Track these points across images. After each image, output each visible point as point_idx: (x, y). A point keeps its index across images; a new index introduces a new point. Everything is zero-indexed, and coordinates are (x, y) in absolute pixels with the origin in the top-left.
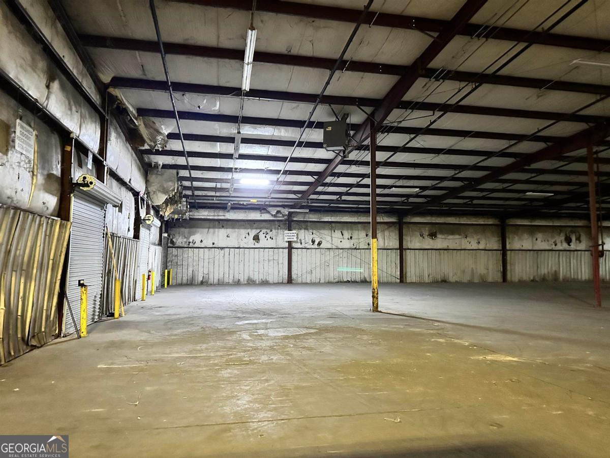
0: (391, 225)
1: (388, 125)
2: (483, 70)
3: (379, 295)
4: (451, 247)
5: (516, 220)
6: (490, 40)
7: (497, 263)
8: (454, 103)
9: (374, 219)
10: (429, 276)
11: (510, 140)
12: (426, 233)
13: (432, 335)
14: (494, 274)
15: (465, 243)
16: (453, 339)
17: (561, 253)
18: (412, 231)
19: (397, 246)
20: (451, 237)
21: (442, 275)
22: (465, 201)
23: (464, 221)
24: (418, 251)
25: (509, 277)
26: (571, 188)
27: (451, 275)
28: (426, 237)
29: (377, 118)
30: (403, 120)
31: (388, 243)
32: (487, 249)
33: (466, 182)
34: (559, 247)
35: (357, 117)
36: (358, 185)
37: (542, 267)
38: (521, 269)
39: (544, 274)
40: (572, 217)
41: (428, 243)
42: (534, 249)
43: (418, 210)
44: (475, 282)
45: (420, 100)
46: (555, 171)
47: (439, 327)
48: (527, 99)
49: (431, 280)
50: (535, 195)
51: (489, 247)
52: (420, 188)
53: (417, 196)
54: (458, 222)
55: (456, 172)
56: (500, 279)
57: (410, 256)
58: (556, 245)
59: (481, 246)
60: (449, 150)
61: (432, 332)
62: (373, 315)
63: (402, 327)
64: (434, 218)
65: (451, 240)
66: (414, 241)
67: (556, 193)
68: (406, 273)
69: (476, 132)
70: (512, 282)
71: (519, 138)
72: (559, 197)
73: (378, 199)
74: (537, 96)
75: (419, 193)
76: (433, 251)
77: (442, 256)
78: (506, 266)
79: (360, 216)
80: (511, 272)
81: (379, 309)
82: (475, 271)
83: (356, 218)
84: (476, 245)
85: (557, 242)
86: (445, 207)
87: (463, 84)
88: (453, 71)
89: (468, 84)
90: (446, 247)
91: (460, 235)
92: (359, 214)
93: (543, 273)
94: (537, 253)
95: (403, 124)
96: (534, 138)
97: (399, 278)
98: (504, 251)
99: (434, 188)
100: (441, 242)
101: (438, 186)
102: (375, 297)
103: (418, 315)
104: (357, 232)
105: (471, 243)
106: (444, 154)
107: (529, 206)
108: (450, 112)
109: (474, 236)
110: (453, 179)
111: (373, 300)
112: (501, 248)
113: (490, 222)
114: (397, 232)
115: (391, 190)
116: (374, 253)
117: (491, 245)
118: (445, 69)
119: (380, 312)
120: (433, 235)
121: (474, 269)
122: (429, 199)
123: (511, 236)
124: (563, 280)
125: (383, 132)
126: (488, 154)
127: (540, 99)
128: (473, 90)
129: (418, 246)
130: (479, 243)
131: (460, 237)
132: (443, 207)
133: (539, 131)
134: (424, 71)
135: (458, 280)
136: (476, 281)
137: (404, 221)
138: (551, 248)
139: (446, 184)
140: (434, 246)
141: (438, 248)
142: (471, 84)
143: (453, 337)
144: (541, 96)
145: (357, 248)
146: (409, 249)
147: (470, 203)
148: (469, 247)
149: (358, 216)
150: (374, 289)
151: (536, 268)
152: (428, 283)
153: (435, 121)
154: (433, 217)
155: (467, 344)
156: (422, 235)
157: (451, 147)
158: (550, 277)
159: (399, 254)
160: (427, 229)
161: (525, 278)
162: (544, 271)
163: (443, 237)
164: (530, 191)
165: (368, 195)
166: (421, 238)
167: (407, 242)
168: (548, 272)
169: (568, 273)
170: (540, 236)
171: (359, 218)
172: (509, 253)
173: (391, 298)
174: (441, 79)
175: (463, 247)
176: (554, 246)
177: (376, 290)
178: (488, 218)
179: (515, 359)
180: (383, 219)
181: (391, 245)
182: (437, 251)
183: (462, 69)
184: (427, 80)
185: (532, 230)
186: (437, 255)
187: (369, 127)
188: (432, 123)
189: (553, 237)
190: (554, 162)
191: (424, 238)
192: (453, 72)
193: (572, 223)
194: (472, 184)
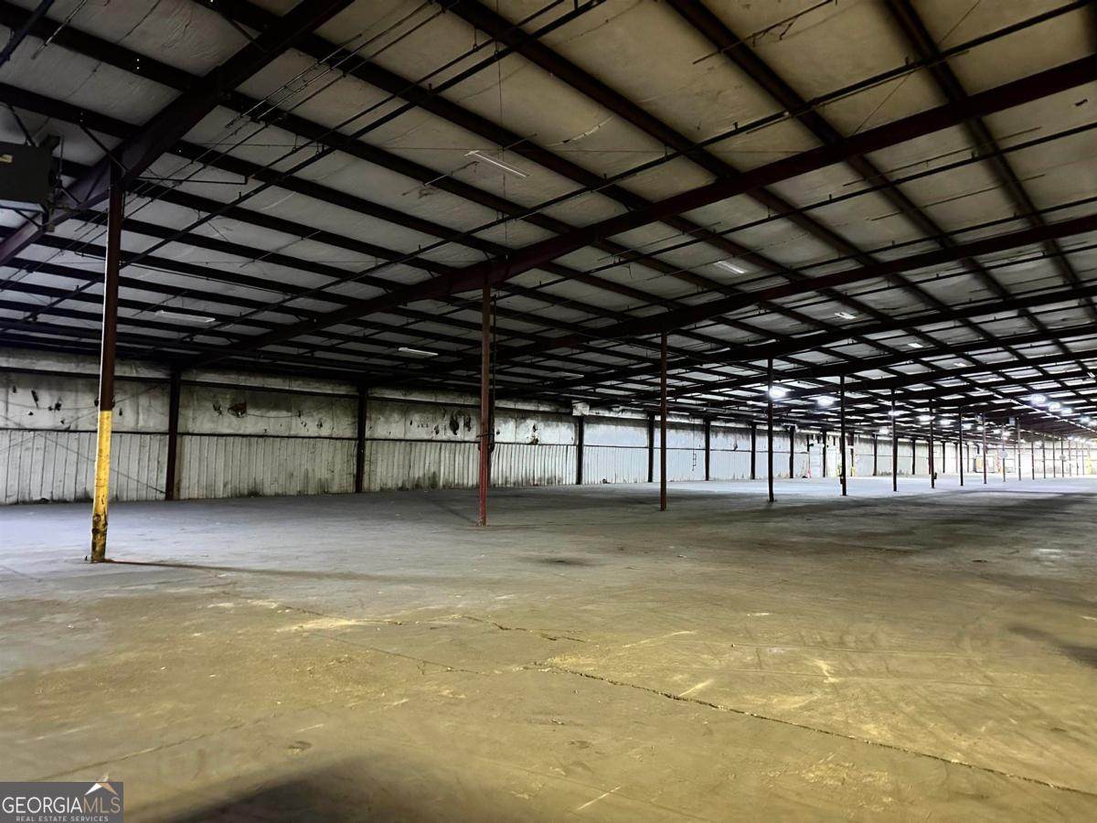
0: (154, 385)
1: (154, 181)
2: (337, 124)
3: (108, 527)
4: (271, 432)
5: (383, 391)
6: (349, 77)
7: (348, 461)
8: (285, 171)
9: (108, 369)
10: (225, 486)
11: (377, 257)
12: (226, 405)
13: (212, 597)
14: (341, 479)
15: (296, 425)
16: (249, 601)
17: (444, 444)
18: (198, 400)
19: (165, 427)
20: (273, 414)
21: (250, 483)
22: (301, 351)
23: (297, 386)
24: (207, 437)
25: (365, 484)
26: (462, 347)
27: (267, 484)
28: (225, 412)
29: (129, 161)
30: (185, 180)
31: (145, 421)
32: (334, 436)
33: (303, 318)
34: (442, 436)
35: (79, 149)
36: (79, 295)
37: (417, 466)
38: (386, 470)
39: (419, 478)
40: (462, 391)
41: (228, 423)
42: (408, 437)
43: (212, 359)
44: (309, 493)
45: (223, 149)
46: (441, 319)
47: (229, 581)
48: (404, 194)
49: (228, 492)
50: (410, 353)
51: (338, 432)
52: (218, 317)
53: (210, 331)
54: (287, 388)
55: (287, 297)
56: (351, 489)
57: (189, 447)
58: (437, 433)
59: (325, 432)
60: (274, 254)
61: (211, 590)
62: (90, 570)
63: (152, 587)
64: (242, 378)
65: (272, 420)
66: (200, 419)
67: (442, 352)
68: (180, 481)
69: (322, 231)
70: (370, 492)
71: (393, 257)
72: (446, 359)
73: (121, 328)
74: (420, 193)
75: (215, 326)
76: (237, 438)
77: (254, 448)
78: (363, 467)
79: (82, 361)
80: (369, 475)
81: (107, 556)
82: (310, 475)
83: (73, 365)
84: (316, 429)
85: (440, 428)
86: (263, 358)
87: (302, 141)
88: (285, 112)
89: (310, 143)
90: (262, 432)
91: (289, 410)
92: (81, 356)
93: (417, 476)
94: (411, 444)
95: (184, 188)
96: (413, 260)
97: (164, 490)
98: (361, 440)
99: (243, 320)
100: (253, 422)
101: (254, 317)
102: (99, 532)
103: (190, 562)
104: (74, 394)
105: (308, 425)
106: (265, 260)
107: (402, 369)
108: (276, 185)
109: (314, 414)
110: (279, 308)
111: (94, 538)
112: (356, 436)
113: (342, 391)
114: (167, 400)
115: (157, 314)
116: (104, 441)
117: (341, 431)
118: (270, 103)
119: (110, 561)
120: (239, 410)
121: (310, 471)
122: (234, 341)
123: (373, 416)
124: (444, 486)
125: (141, 194)
126: (343, 275)
127: (424, 199)
128: (319, 156)
129: (207, 427)
130: (321, 426)
131: (290, 414)
132: (259, 358)
133: (421, 251)
134: (229, 95)
135: (280, 492)
136: (311, 492)
137: (183, 378)
138: (430, 438)
139: (266, 316)
140: (240, 429)
141: (248, 432)
142: (315, 144)
143: (251, 596)
144: (426, 195)
145: (72, 428)
146: (189, 434)
147: (309, 355)
148: (303, 433)
149: (79, 362)
150: (98, 515)
151: (407, 468)
152: (223, 498)
153: (248, 196)
154: (241, 375)
155: (274, 606)
156: (217, 409)
157: (278, 250)
158: (427, 481)
159: (167, 443)
160: (228, 397)
161: (390, 484)
162: (418, 473)
163: (258, 413)
164: (404, 345)
165: (97, 317)
166: (216, 414)
167: (187, 420)
168: (424, 475)
169: (451, 475)
170: (416, 418)
171: (81, 365)
172: (368, 443)
173: (140, 531)
174: (263, 119)
175: (293, 433)
176: (434, 434)
177: (103, 518)
178: (340, 385)
179: (352, 622)
180: (137, 371)
181: (152, 425)
182: (244, 439)
183: (301, 112)
184: (235, 114)
185: (407, 408)
186: (244, 446)
187: (108, 176)
188: (242, 199)
189: (434, 420)
190: (441, 303)
191: (220, 413)
192: (285, 114)
193: (460, 401)
194: (313, 322)
